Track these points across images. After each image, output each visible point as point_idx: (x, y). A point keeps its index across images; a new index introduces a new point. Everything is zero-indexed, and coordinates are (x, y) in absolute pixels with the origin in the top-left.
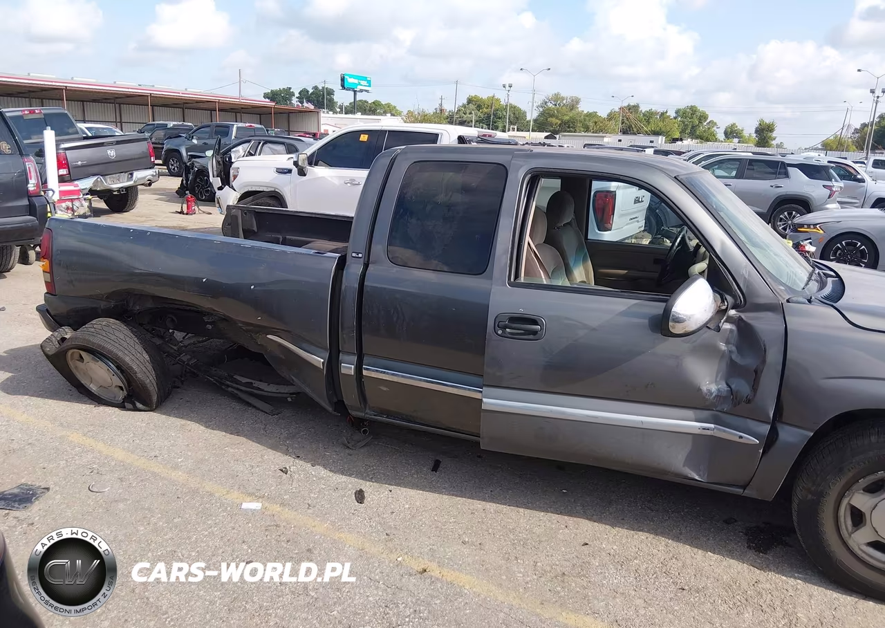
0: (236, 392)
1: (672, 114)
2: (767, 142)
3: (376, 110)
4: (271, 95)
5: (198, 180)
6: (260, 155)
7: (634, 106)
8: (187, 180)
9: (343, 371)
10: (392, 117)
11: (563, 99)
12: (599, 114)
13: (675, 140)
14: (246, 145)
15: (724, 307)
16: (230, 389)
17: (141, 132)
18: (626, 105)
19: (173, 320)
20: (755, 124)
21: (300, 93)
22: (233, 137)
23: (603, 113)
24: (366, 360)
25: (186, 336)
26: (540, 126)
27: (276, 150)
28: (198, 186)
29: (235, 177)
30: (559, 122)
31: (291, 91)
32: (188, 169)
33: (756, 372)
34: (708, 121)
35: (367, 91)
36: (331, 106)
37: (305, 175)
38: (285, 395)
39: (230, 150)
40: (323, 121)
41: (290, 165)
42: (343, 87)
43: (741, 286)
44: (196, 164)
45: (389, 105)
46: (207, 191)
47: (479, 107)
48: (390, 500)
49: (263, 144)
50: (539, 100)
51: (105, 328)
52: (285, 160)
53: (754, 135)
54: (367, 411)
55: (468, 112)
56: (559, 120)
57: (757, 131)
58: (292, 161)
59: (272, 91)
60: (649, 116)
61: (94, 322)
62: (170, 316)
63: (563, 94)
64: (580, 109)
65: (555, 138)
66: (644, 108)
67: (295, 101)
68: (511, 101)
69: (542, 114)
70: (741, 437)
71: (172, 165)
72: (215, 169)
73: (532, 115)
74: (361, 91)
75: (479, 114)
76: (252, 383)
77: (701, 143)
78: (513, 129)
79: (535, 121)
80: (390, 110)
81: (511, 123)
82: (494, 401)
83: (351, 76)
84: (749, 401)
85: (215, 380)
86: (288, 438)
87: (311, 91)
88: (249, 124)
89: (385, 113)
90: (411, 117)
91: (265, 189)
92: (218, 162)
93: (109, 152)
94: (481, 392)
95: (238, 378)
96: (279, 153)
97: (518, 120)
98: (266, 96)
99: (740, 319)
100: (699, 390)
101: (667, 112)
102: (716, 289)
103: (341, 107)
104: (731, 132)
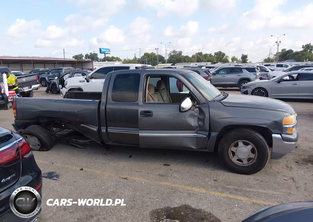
0: (72, 144)
1: (213, 54)
2: (245, 61)
3: (113, 60)
4: (75, 57)
5: (53, 87)
6: (73, 77)
7: (200, 53)
8: (49, 87)
9: (102, 132)
10: (119, 62)
11: (176, 52)
12: (189, 56)
13: (215, 63)
14: (68, 74)
15: (195, 104)
16: (70, 143)
17: (31, 73)
18: (198, 52)
19: (52, 125)
20: (241, 56)
21: (85, 56)
22: (64, 72)
23: (190, 56)
24: (108, 127)
25: (57, 129)
26: (169, 61)
27: (78, 75)
28: (53, 89)
29: (66, 84)
30: (176, 60)
31: (82, 55)
32: (49, 84)
33: (204, 119)
34: (225, 56)
35: (109, 53)
36: (97, 59)
37: (89, 82)
38: (87, 143)
39: (63, 76)
40: (94, 64)
41: (84, 79)
42: (101, 52)
43: (198, 99)
44: (52, 82)
45: (117, 58)
46: (56, 90)
47: (148, 56)
48: (118, 165)
49: (74, 74)
50: (168, 52)
51: (34, 127)
52: (82, 78)
53: (241, 59)
54: (110, 142)
55: (145, 58)
56: (176, 59)
57: (241, 58)
58: (84, 78)
59: (75, 55)
60: (206, 55)
61: (30, 126)
62: (51, 123)
63: (176, 50)
64: (182, 55)
65: (175, 65)
66: (204, 53)
67: (84, 58)
68: (158, 54)
69: (170, 58)
70: (202, 136)
71: (43, 83)
72: (59, 83)
73: (166, 58)
74: (107, 53)
75: (149, 59)
76: (77, 141)
77: (224, 63)
78: (160, 63)
79: (168, 60)
80: (118, 59)
81: (159, 61)
82: (142, 134)
83: (103, 49)
84: (203, 127)
85: (66, 141)
86: (88, 154)
87: (89, 55)
88: (69, 68)
89: (116, 60)
90: (125, 62)
91: (76, 87)
92: (59, 81)
93: (23, 80)
94: (138, 132)
95: (73, 140)
96: (80, 76)
97: (161, 60)
98: (73, 57)
99: (199, 107)
100: (192, 125)
101: (211, 54)
102: (193, 100)
103: (100, 59)
104: (234, 59)
